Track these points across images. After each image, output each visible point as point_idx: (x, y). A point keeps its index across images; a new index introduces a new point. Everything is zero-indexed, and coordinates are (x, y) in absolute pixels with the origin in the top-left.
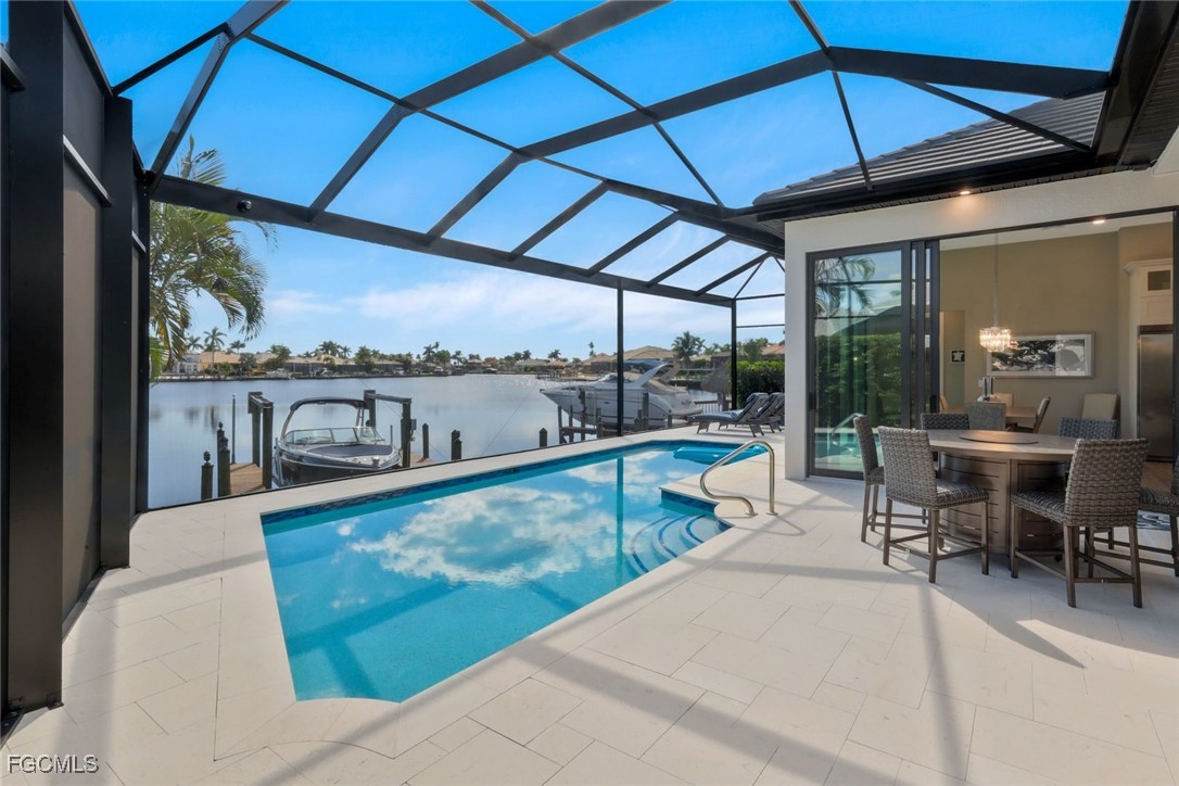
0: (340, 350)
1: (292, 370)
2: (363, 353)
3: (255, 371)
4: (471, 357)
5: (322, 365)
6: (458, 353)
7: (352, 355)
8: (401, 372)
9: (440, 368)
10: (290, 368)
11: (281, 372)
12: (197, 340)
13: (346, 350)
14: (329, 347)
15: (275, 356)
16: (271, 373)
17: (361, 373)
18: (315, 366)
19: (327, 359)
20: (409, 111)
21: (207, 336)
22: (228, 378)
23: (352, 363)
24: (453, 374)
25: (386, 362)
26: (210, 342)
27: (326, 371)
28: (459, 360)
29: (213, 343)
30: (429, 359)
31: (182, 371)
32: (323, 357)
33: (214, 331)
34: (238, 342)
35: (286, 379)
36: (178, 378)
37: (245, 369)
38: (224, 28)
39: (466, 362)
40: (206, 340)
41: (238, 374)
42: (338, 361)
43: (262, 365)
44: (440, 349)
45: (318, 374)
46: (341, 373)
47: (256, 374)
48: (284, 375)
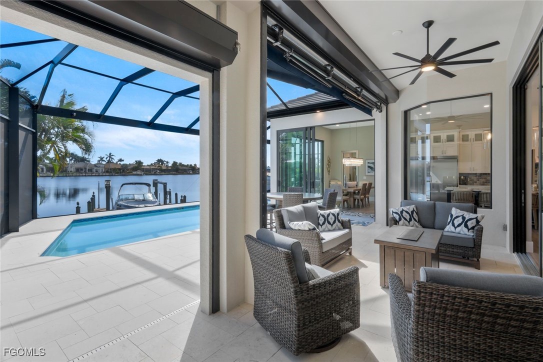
0: (165, 162)
1: (144, 171)
2: (175, 163)
3: (128, 171)
5: (157, 169)
7: (170, 165)
8: (191, 172)
10: (143, 170)
11: (139, 172)
12: (103, 158)
13: (167, 162)
14: (160, 161)
15: (136, 165)
16: (135, 173)
17: (174, 173)
18: (154, 169)
19: (159, 167)
20: (126, 83)
21: (107, 156)
22: (116, 174)
23: (170, 168)
25: (184, 168)
26: (108, 159)
27: (158, 171)
29: (109, 159)
31: (96, 171)
32: (157, 165)
33: (110, 154)
34: (121, 159)
36: (95, 174)
37: (123, 171)
38: (51, 62)
40: (107, 158)
41: (121, 173)
42: (164, 168)
43: (131, 169)
46: (165, 172)
47: (128, 173)
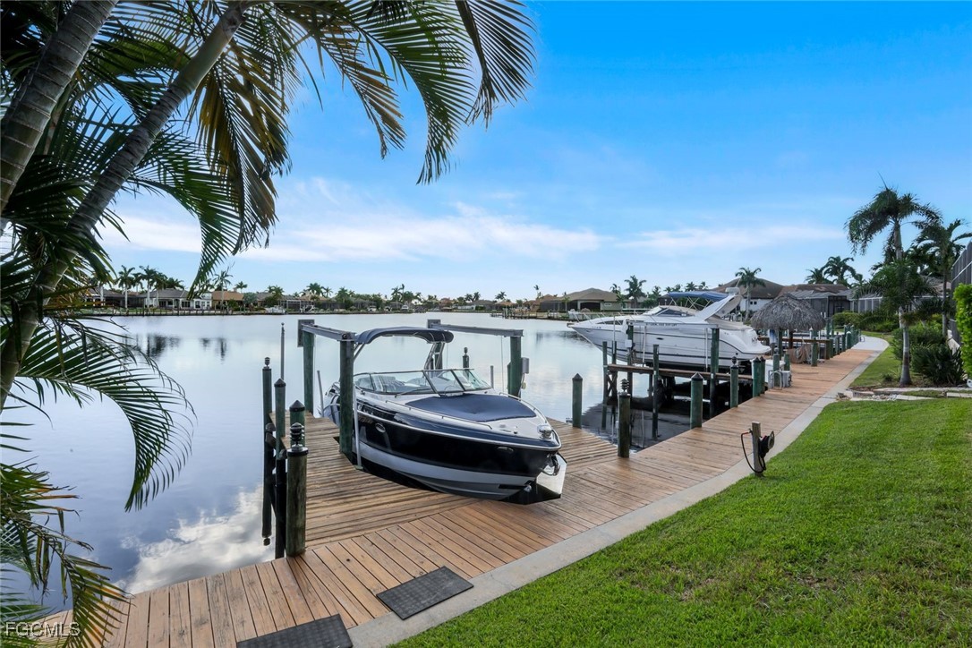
0: (323, 290)
1: (285, 307)
2: (342, 292)
3: (256, 307)
4: (430, 298)
5: (310, 303)
6: (419, 294)
7: (333, 295)
8: (374, 310)
9: (406, 307)
10: (284, 304)
13: (328, 290)
14: (314, 287)
15: (271, 295)
16: (268, 310)
17: (341, 310)
18: (303, 303)
19: (313, 298)
22: (235, 312)
23: (333, 302)
24: (417, 312)
25: (362, 301)
26: (219, 283)
27: (313, 307)
28: (420, 300)
30: (395, 298)
31: (198, 306)
32: (310, 296)
35: (280, 314)
36: (195, 312)
37: (248, 306)
39: (425, 301)
41: (243, 310)
42: (322, 300)
43: (261, 302)
44: (405, 291)
45: (307, 310)
46: (326, 309)
47: (256, 309)
48: (279, 311)
